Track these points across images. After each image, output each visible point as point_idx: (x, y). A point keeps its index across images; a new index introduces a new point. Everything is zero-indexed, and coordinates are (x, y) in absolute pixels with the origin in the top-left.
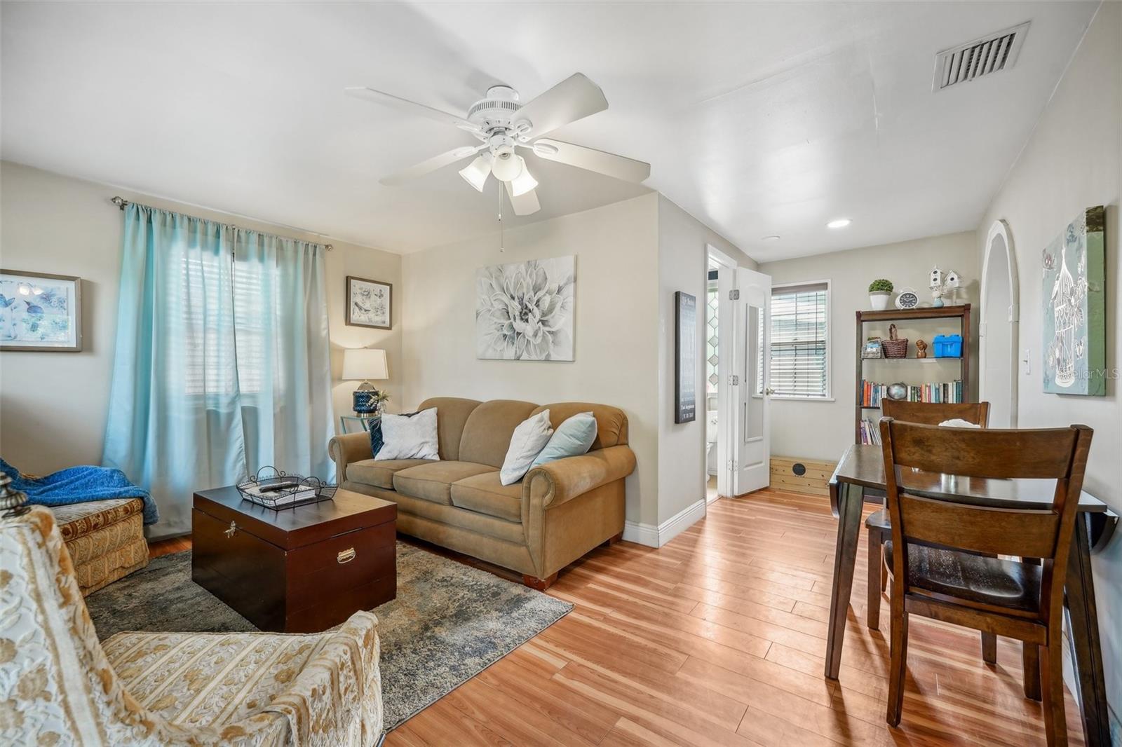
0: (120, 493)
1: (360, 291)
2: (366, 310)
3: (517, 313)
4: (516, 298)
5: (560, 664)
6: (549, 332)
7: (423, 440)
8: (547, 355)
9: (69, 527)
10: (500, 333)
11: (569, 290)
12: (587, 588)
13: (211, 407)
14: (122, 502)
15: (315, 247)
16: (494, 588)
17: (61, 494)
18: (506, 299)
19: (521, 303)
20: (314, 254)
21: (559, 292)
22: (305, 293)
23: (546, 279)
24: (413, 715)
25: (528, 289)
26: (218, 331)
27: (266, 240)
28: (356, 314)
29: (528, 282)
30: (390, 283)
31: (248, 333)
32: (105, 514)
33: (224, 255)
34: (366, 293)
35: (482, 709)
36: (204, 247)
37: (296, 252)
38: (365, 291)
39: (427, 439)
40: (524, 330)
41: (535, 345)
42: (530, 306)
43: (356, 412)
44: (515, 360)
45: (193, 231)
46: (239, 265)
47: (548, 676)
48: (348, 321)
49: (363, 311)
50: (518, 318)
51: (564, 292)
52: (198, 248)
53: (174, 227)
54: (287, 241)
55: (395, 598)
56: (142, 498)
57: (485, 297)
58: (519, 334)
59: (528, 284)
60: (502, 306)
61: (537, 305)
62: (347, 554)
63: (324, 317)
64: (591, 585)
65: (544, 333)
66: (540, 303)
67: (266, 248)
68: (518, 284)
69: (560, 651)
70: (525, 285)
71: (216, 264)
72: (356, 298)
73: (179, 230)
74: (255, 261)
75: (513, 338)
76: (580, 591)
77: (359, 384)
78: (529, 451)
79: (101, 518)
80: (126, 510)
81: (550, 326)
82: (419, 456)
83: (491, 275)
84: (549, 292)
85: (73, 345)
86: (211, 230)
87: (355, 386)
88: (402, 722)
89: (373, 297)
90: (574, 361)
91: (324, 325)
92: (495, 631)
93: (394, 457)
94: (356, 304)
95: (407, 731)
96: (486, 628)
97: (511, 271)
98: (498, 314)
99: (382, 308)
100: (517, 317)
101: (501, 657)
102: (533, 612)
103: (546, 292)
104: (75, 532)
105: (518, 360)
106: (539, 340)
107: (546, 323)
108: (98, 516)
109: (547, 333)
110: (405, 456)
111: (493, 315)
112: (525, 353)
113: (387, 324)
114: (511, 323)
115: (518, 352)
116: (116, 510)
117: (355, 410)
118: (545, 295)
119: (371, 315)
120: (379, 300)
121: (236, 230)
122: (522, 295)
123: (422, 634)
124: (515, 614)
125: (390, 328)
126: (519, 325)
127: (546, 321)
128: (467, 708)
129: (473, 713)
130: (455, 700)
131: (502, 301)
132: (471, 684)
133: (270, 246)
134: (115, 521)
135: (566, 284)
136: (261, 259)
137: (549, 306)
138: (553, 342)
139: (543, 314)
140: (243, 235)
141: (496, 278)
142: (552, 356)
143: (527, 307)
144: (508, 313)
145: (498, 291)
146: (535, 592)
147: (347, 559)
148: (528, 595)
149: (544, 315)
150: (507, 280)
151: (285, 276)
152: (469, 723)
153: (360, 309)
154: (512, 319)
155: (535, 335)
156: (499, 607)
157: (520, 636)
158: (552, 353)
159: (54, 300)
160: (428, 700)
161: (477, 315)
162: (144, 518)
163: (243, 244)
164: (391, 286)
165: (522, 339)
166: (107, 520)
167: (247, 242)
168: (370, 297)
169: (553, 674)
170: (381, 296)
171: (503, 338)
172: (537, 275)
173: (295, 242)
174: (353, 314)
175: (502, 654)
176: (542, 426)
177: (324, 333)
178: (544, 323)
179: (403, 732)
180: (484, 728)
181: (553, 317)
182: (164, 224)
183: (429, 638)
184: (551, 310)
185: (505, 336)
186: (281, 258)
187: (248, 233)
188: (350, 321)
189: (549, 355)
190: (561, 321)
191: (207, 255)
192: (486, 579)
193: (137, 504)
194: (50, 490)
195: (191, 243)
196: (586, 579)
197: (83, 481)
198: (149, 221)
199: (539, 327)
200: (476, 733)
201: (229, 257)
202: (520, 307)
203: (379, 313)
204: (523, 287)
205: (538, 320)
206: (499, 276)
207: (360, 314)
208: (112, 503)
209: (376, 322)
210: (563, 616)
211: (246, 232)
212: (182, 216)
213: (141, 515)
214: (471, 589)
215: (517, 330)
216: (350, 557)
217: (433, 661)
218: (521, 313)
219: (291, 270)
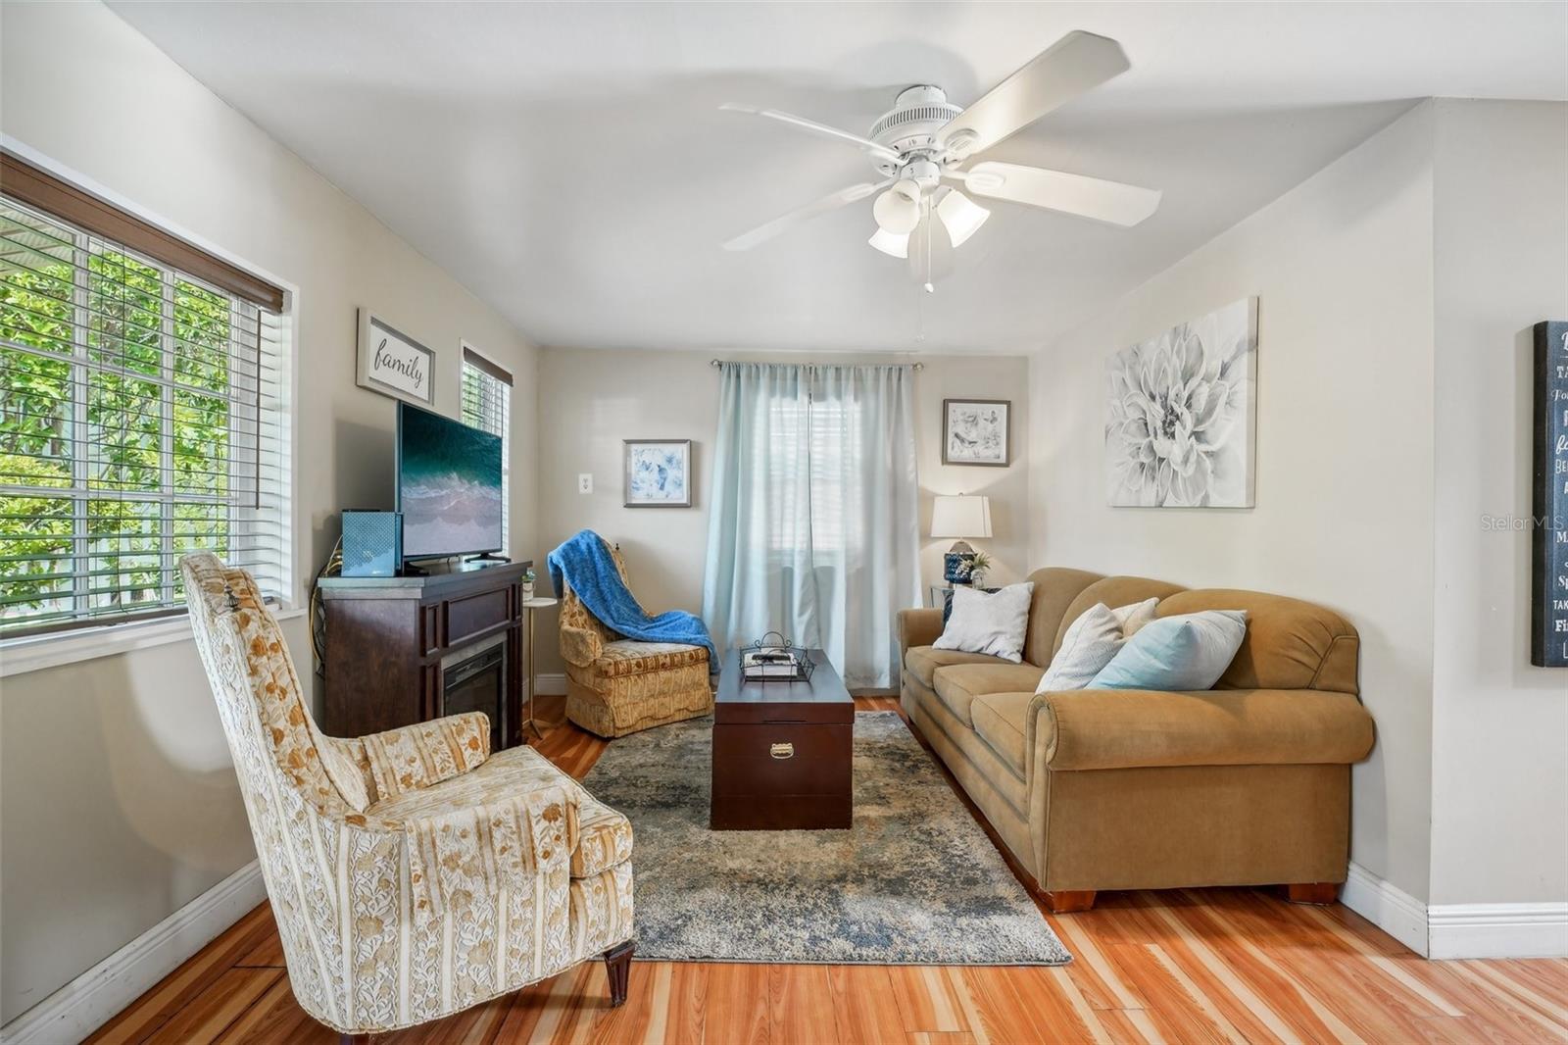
0: (690, 640)
1: (962, 417)
2: (970, 443)
3: (1159, 424)
4: (1158, 398)
5: (947, 1022)
6: (1207, 453)
7: (996, 629)
8: (1203, 498)
9: (641, 661)
10: (1135, 461)
11: (1242, 368)
12: (1142, 950)
13: (788, 565)
14: (690, 648)
15: (900, 369)
16: (979, 872)
17: (657, 633)
18: (1143, 401)
19: (1164, 406)
20: (899, 379)
21: (1222, 374)
22: (889, 430)
23: (1202, 354)
24: (724, 961)
25: (1175, 377)
26: (795, 483)
27: (844, 373)
28: (956, 449)
29: (1176, 364)
30: (1008, 399)
31: (824, 482)
32: (672, 656)
33: (802, 397)
34: (971, 419)
35: (790, 1007)
36: (784, 394)
37: (877, 379)
38: (969, 417)
39: (1002, 629)
40: (1169, 453)
41: (1184, 480)
42: (1178, 410)
43: (948, 582)
44: (1156, 507)
45: (773, 377)
46: (818, 407)
47: (910, 1027)
48: (945, 461)
49: (967, 444)
50: (1160, 432)
51: (1232, 372)
52: (778, 397)
53: (758, 378)
54: (867, 370)
55: (848, 829)
56: (706, 647)
57: (1116, 402)
58: (1161, 460)
59: (1175, 371)
60: (1135, 414)
61: (1189, 406)
62: (782, 749)
63: (912, 456)
64: (1155, 949)
65: (1198, 454)
66: (1193, 401)
67: (843, 382)
68: (1161, 372)
69: (971, 1009)
70: (1170, 371)
71: (795, 409)
72: (956, 426)
73: (762, 380)
74: (832, 399)
75: (1154, 469)
76: (1119, 947)
77: (951, 543)
78: (1076, 665)
79: (668, 659)
80: (691, 656)
81: (1207, 442)
82: (991, 650)
83: (1124, 364)
84: (1207, 379)
85: (684, 501)
86: (790, 373)
87: (947, 547)
88: (711, 960)
89: (981, 422)
90: (1254, 508)
91: (911, 467)
92: (911, 926)
93: (955, 647)
94: (957, 435)
95: (706, 973)
96: (905, 918)
97: (1151, 352)
98: (1133, 428)
99: (996, 436)
100: (1158, 432)
101: (882, 963)
102: (993, 932)
103: (1202, 379)
104: (646, 667)
105: (1161, 506)
106: (1191, 469)
107: (1202, 436)
108: (666, 657)
109: (1203, 455)
110: (969, 648)
111: (1126, 432)
112: (1170, 494)
113: (1003, 460)
114: (1151, 442)
115: (1160, 493)
116: (682, 654)
117: (946, 579)
118: (1200, 385)
119: (980, 448)
120: (990, 427)
121: (813, 368)
122: (1165, 390)
123: (830, 882)
124: (963, 921)
125: (1007, 465)
126: (1162, 445)
127: (1202, 432)
128: (778, 993)
129: (778, 1002)
130: (777, 976)
131: (1139, 406)
132: (813, 970)
133: (847, 379)
134: (681, 665)
135: (1234, 358)
136: (839, 396)
137: (1207, 403)
138: (1212, 472)
139: (1198, 419)
140: (820, 372)
141: (1130, 368)
142: (1211, 499)
143: (1173, 411)
144: (1146, 424)
145: (1133, 390)
146: (1031, 908)
147: (782, 755)
148: (1015, 905)
149: (1199, 421)
150: (1145, 369)
151: (865, 412)
152: (761, 1009)
153: (962, 441)
154: (1152, 435)
155: (1186, 461)
156: (954, 899)
157: (934, 953)
158: (1211, 493)
159: (674, 461)
160: (751, 955)
161: (1107, 432)
162: (710, 668)
163: (821, 382)
164: (1008, 403)
165: (1166, 469)
166: (673, 663)
167: (825, 379)
168: (976, 424)
169: (921, 1029)
170: (994, 420)
171: (1139, 470)
172: (1187, 350)
173: (876, 369)
174: (953, 448)
175: (884, 959)
176: (1101, 625)
177: (911, 477)
178: (1198, 436)
179: (702, 971)
180: (767, 1028)
181: (1212, 425)
182: (749, 376)
183: (831, 892)
184: (1210, 411)
185: (1142, 465)
186: (859, 393)
187: (825, 369)
188: (946, 459)
189: (1206, 497)
190: (1229, 431)
191: (788, 401)
192: (982, 853)
193: (702, 653)
194: (652, 627)
195: (772, 393)
196: (1160, 931)
197: (672, 624)
198: (738, 376)
199: (1192, 446)
200: (755, 1026)
201: (806, 399)
202: (1163, 412)
203: (990, 444)
204: (1167, 376)
205: (1189, 432)
206: (1134, 364)
207: (961, 448)
208: (683, 647)
209: (987, 457)
210: (1038, 964)
211: (823, 368)
212: (764, 365)
213: (707, 665)
214: (947, 858)
215: (1160, 454)
216: (787, 754)
217: (805, 918)
218: (1164, 422)
219: (872, 403)
